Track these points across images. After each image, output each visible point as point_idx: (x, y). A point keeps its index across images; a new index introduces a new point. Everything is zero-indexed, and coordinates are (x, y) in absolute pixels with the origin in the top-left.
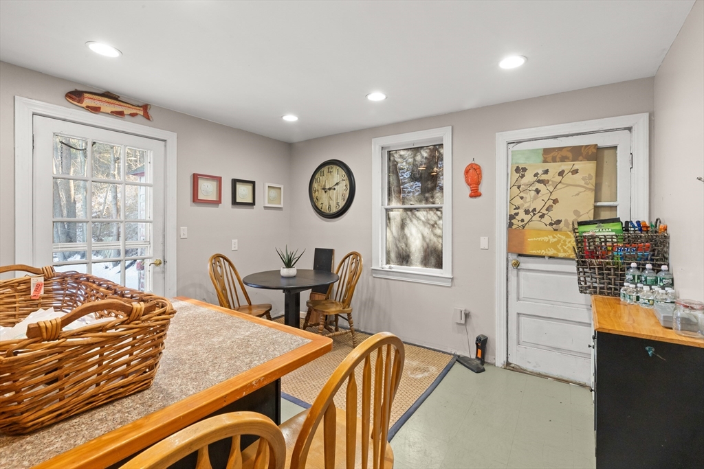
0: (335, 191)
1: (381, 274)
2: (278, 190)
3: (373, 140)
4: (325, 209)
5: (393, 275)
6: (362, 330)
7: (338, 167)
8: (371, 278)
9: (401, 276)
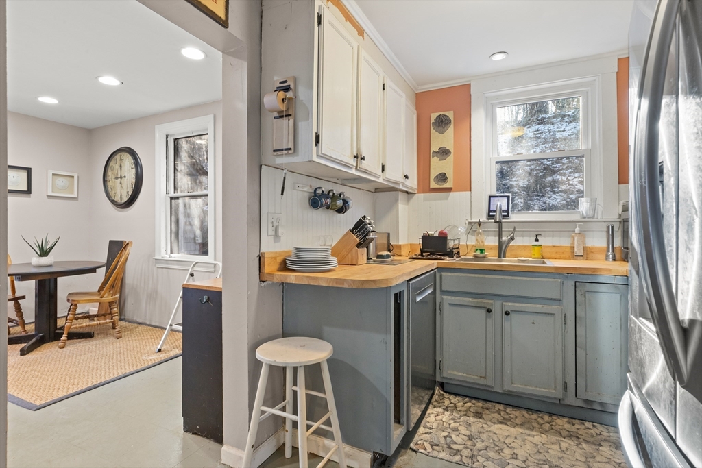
0: (125, 179)
1: (163, 264)
2: (71, 179)
3: (156, 126)
4: (117, 199)
5: (172, 264)
6: (148, 323)
7: (128, 155)
8: (155, 269)
9: (178, 265)
